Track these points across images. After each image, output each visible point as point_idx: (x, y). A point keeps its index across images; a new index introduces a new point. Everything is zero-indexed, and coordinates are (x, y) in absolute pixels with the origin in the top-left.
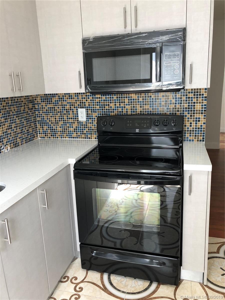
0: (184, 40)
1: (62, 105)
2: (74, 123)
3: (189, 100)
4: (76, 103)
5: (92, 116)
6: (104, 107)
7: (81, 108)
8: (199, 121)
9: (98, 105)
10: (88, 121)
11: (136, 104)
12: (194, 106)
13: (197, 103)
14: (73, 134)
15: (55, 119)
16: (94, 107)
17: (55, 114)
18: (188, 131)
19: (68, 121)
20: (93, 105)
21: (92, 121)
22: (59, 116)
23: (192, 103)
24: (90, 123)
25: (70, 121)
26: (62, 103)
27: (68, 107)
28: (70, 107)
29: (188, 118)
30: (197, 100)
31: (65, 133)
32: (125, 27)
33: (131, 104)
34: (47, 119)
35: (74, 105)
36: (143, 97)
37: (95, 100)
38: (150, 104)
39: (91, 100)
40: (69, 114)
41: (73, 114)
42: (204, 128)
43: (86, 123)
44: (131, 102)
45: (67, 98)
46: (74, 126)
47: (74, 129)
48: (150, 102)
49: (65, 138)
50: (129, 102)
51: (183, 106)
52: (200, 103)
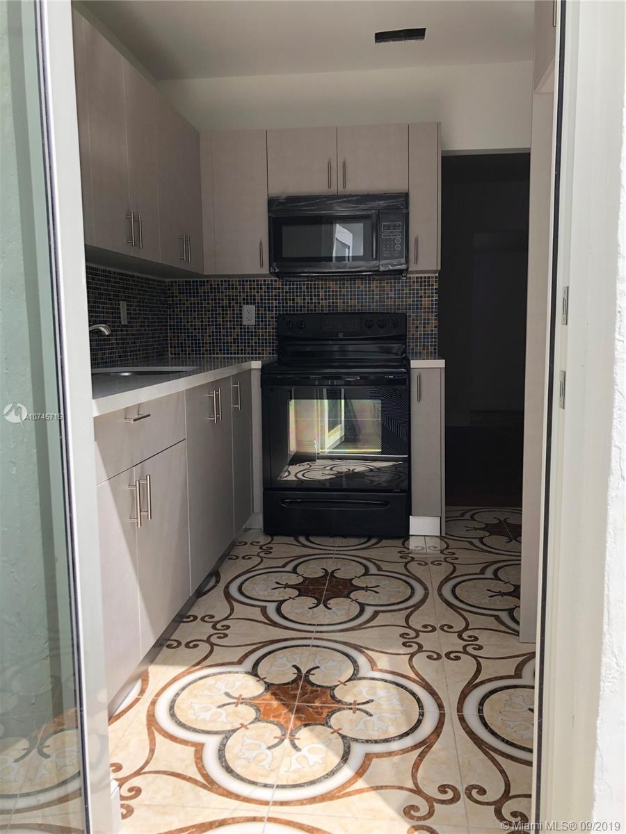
0: (407, 207)
1: (215, 300)
2: (234, 328)
3: (414, 294)
4: (240, 296)
5: (266, 318)
6: (287, 303)
7: (247, 304)
8: (428, 324)
9: (276, 300)
10: (259, 325)
11: (337, 299)
12: (421, 301)
13: (425, 297)
14: (231, 346)
15: (202, 322)
16: (269, 303)
17: (202, 314)
18: (413, 338)
19: (223, 325)
20: (269, 300)
21: (266, 325)
22: (209, 318)
23: (417, 297)
24: (262, 328)
25: (227, 325)
26: (215, 296)
27: (226, 302)
28: (230, 303)
29: (413, 320)
30: (425, 293)
31: (217, 347)
32: (330, 187)
33: (329, 299)
34: (188, 322)
35: (237, 300)
36: (347, 288)
37: (272, 292)
38: (358, 299)
39: (265, 292)
40: (227, 314)
41: (234, 314)
42: (435, 334)
43: (255, 328)
44: (329, 295)
45: (226, 289)
46: (234, 334)
47: (234, 339)
48: (358, 295)
49: (217, 354)
50: (325, 295)
51: (406, 301)
52: (429, 297)
